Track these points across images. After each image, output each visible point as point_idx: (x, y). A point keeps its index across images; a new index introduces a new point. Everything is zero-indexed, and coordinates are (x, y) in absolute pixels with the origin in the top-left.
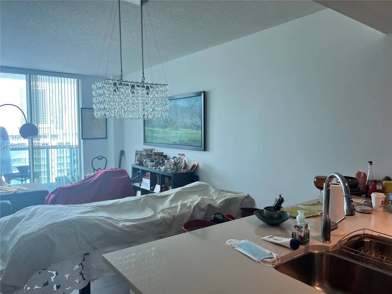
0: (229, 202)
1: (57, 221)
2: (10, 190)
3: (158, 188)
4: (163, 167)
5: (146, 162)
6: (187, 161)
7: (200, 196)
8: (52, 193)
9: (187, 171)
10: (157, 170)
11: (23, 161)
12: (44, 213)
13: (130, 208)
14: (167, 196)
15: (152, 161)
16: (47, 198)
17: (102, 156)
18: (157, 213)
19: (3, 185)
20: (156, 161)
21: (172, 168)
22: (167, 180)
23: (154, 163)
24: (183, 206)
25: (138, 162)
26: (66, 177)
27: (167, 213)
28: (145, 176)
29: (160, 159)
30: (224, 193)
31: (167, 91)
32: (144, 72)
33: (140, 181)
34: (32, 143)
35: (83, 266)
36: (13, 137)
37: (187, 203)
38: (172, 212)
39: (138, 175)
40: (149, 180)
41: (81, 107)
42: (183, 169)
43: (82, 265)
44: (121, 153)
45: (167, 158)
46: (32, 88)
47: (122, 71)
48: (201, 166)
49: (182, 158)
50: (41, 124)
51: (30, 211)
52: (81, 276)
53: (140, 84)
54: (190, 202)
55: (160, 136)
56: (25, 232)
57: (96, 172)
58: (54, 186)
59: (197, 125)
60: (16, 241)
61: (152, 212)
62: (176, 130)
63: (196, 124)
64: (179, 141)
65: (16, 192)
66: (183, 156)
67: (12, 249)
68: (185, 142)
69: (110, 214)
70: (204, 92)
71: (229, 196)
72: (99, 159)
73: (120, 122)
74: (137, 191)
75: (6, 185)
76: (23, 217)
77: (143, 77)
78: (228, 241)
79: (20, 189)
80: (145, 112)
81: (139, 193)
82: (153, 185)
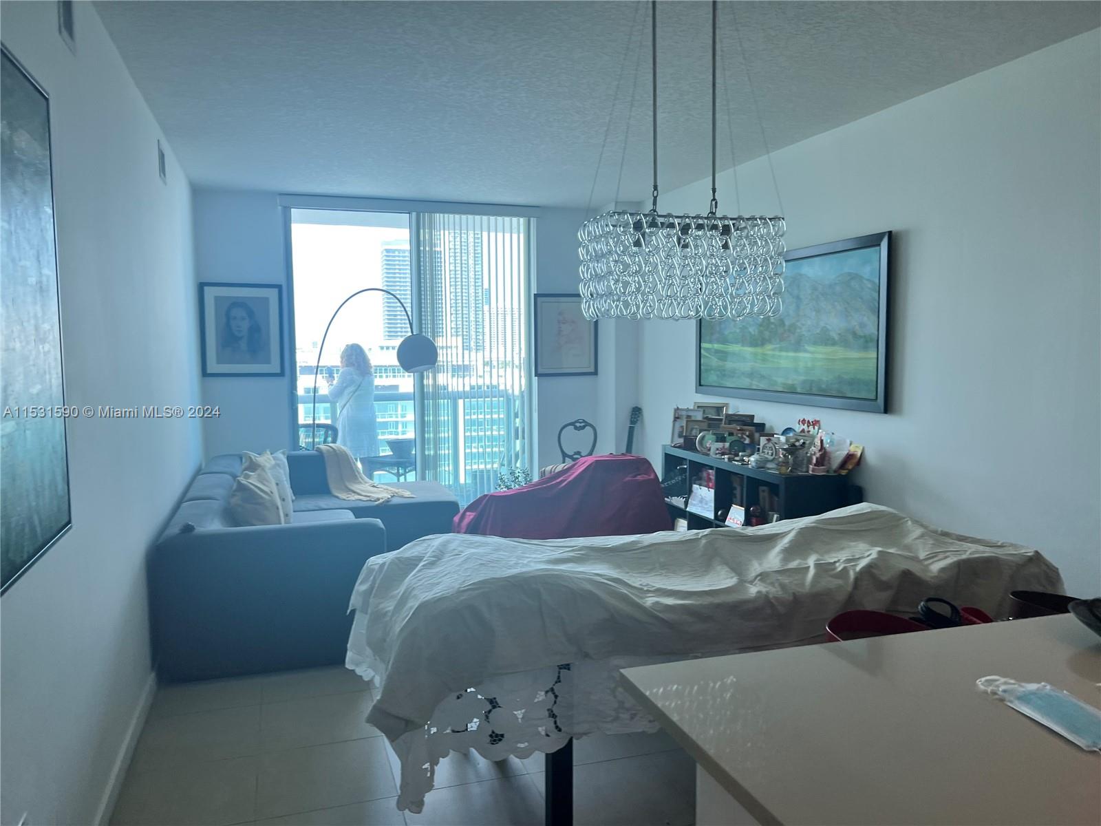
0: (970, 570)
1: (497, 576)
2: (376, 496)
3: (736, 515)
4: (753, 456)
5: (704, 442)
6: (828, 443)
7: (874, 544)
8: (470, 508)
9: (828, 471)
10: (736, 463)
11: (392, 430)
12: (464, 554)
13: (669, 559)
14: (772, 539)
15: (721, 439)
16: (456, 519)
17: (584, 421)
18: (745, 582)
19: (361, 483)
20: (733, 438)
21: (780, 460)
22: (764, 493)
23: (727, 445)
24: (822, 568)
25: (681, 441)
26: (496, 471)
27: (776, 585)
28: (700, 479)
29: (745, 434)
30: (953, 541)
31: (782, 236)
32: (716, 187)
33: (687, 493)
34: (422, 386)
35: (556, 697)
36: (382, 369)
37: (835, 562)
38: (790, 582)
39: (681, 475)
40: (712, 491)
41: (534, 291)
42: (815, 465)
43: (554, 693)
44: (632, 414)
45: (766, 432)
46: (422, 248)
47: (656, 188)
48: (871, 458)
49: (811, 433)
50: (441, 338)
51: (433, 546)
52: (553, 720)
53: (706, 221)
54: (844, 561)
55: (746, 367)
56: (427, 594)
57: (569, 462)
58: (469, 491)
59: (862, 334)
60: (408, 614)
61: (732, 578)
62: (796, 350)
63: (860, 333)
64: (804, 382)
65: (388, 501)
66: (816, 428)
67: (402, 630)
68: (824, 386)
69: (619, 570)
70: (890, 233)
71: (970, 551)
72: (576, 428)
73: (633, 328)
74: (675, 519)
75: (366, 483)
76: (420, 559)
77: (712, 200)
78: (983, 679)
79: (396, 493)
80: (717, 300)
81: (682, 524)
82: (722, 506)
